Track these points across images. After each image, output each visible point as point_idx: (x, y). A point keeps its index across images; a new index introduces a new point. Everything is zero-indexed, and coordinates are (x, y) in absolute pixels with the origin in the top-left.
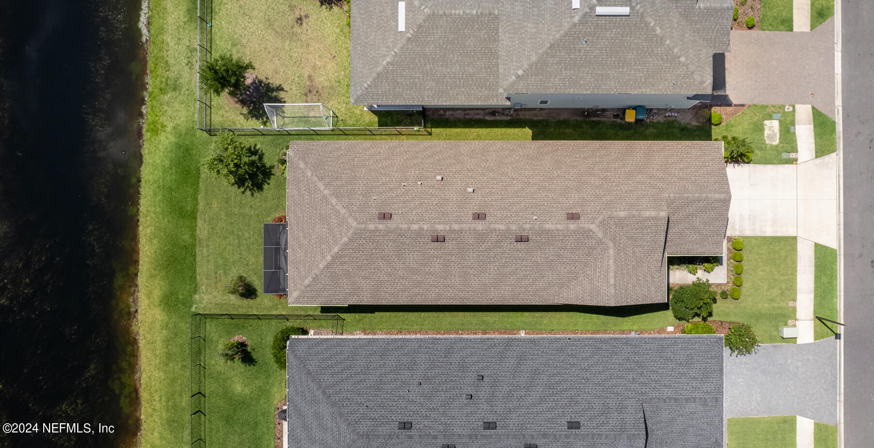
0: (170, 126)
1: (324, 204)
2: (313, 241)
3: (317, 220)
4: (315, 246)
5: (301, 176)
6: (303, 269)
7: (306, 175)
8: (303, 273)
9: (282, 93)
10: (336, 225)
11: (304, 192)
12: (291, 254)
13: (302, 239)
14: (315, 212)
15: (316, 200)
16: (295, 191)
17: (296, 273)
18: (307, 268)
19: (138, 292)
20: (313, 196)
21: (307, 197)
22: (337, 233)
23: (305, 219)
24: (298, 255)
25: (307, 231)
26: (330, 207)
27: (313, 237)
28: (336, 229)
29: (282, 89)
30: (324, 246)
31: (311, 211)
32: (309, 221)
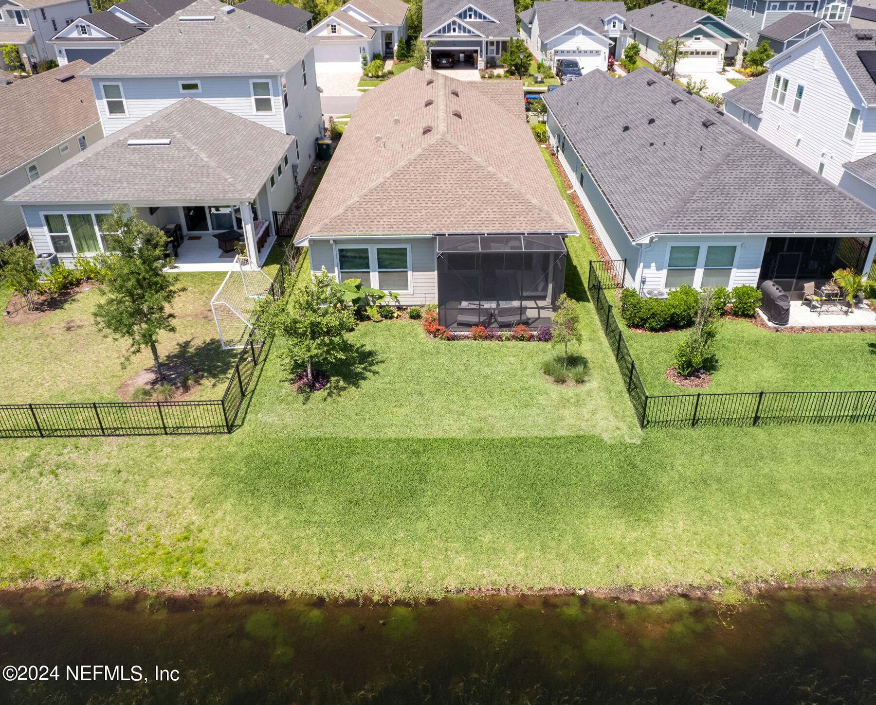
0: (192, 516)
1: (407, 177)
2: (467, 192)
3: (432, 187)
4: (474, 190)
5: (357, 213)
6: (514, 207)
7: (357, 205)
8: (520, 206)
9: (192, 343)
10: (440, 160)
11: (385, 207)
12: (491, 228)
13: (463, 210)
14: (418, 190)
15: (400, 188)
16: (382, 222)
17: (522, 218)
18: (512, 201)
19: (630, 588)
20: (393, 193)
21: (394, 202)
22: (452, 158)
23: (430, 204)
24: (492, 216)
25: (450, 201)
26: (411, 168)
27: (460, 193)
28: (446, 159)
29: (187, 343)
30: (473, 176)
31: (418, 196)
32: (433, 198)
